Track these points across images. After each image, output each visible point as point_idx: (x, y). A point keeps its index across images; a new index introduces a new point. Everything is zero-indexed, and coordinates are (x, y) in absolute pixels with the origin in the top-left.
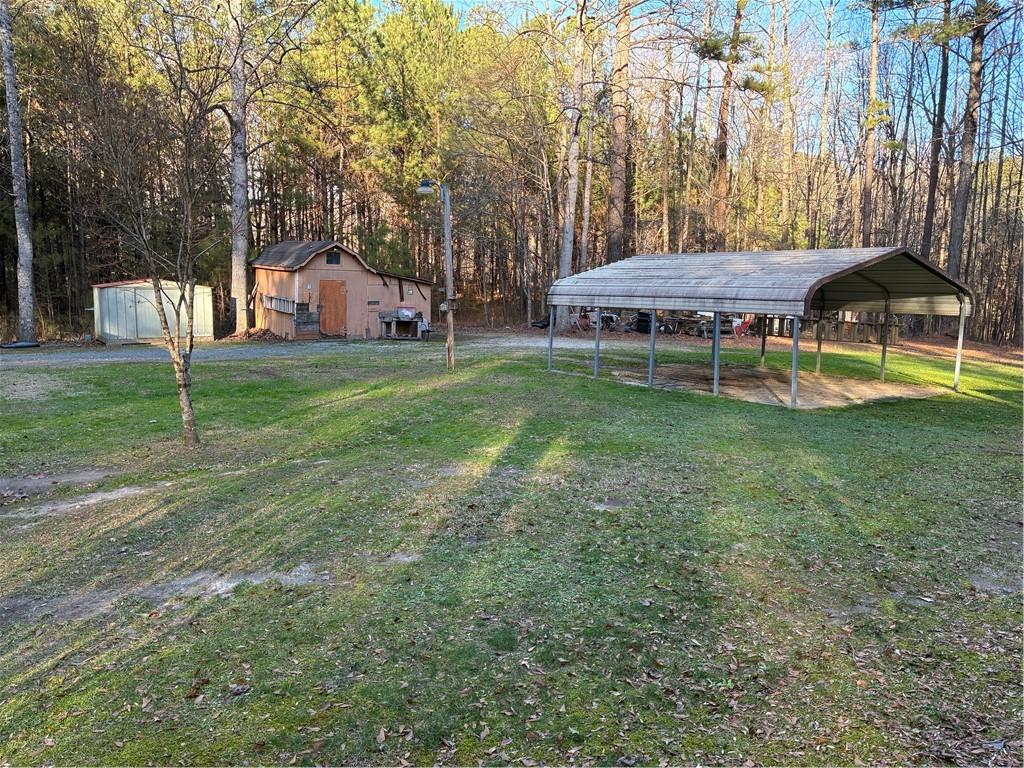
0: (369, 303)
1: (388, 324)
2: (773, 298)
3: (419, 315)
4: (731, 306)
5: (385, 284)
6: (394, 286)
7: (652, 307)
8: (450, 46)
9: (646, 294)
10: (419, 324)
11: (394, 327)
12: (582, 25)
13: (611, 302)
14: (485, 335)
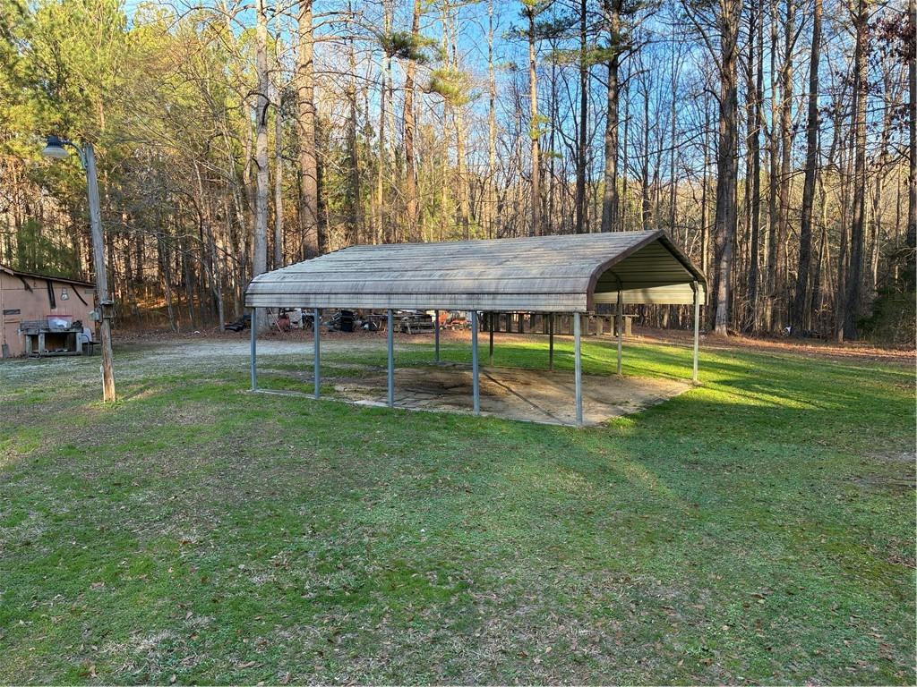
0: (5, 312)
1: (34, 338)
2: (545, 290)
3: (78, 325)
4: (490, 302)
5: (27, 288)
6: (41, 290)
7: (387, 306)
8: (112, 28)
9: (379, 291)
10: (79, 335)
11: (41, 341)
12: (262, 8)
13: (332, 301)
14: (171, 342)
